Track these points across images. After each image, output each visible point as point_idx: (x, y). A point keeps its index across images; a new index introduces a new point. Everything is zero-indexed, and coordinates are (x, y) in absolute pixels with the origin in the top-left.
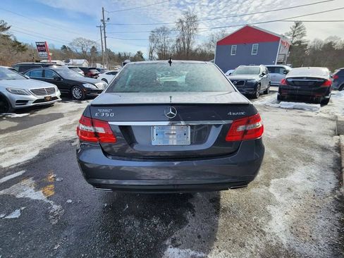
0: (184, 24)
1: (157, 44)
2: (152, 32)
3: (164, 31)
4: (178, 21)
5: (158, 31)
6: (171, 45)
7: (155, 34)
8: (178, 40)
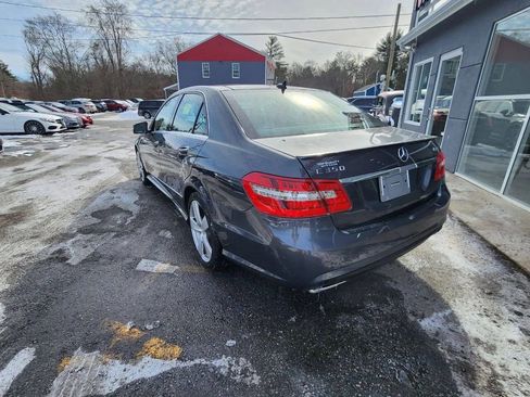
0: (103, 17)
1: (48, 49)
2: (30, 22)
3: (57, 23)
4: (88, 10)
5: (44, 23)
6: (81, 53)
7: (39, 28)
8: (96, 46)
